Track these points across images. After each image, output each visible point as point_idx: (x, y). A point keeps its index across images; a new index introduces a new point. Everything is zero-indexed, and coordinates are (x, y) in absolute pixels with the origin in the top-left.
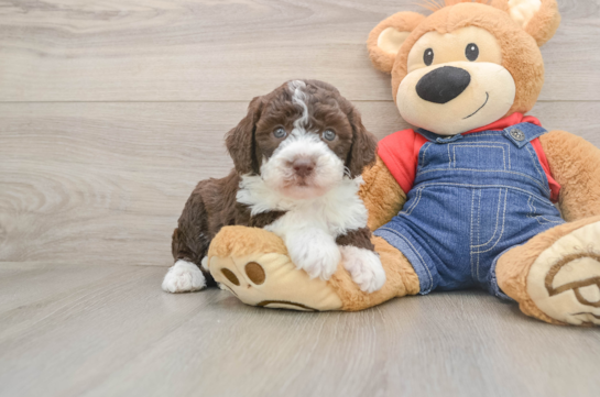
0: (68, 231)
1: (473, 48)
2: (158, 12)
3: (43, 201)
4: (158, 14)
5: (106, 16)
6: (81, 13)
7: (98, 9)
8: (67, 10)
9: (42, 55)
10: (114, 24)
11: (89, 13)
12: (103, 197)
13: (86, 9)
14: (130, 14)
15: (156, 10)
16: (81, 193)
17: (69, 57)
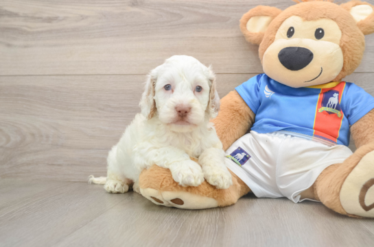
0: (24, 159)
1: (321, 32)
2: (83, 18)
3: (8, 140)
4: (83, 19)
5: (50, 20)
6: (34, 18)
7: (45, 16)
8: (25, 17)
9: (9, 45)
10: (55, 25)
11: (39, 18)
12: (48, 137)
13: (37, 16)
14: (65, 18)
15: (82, 16)
16: (33, 135)
17: (26, 47)
